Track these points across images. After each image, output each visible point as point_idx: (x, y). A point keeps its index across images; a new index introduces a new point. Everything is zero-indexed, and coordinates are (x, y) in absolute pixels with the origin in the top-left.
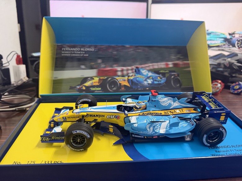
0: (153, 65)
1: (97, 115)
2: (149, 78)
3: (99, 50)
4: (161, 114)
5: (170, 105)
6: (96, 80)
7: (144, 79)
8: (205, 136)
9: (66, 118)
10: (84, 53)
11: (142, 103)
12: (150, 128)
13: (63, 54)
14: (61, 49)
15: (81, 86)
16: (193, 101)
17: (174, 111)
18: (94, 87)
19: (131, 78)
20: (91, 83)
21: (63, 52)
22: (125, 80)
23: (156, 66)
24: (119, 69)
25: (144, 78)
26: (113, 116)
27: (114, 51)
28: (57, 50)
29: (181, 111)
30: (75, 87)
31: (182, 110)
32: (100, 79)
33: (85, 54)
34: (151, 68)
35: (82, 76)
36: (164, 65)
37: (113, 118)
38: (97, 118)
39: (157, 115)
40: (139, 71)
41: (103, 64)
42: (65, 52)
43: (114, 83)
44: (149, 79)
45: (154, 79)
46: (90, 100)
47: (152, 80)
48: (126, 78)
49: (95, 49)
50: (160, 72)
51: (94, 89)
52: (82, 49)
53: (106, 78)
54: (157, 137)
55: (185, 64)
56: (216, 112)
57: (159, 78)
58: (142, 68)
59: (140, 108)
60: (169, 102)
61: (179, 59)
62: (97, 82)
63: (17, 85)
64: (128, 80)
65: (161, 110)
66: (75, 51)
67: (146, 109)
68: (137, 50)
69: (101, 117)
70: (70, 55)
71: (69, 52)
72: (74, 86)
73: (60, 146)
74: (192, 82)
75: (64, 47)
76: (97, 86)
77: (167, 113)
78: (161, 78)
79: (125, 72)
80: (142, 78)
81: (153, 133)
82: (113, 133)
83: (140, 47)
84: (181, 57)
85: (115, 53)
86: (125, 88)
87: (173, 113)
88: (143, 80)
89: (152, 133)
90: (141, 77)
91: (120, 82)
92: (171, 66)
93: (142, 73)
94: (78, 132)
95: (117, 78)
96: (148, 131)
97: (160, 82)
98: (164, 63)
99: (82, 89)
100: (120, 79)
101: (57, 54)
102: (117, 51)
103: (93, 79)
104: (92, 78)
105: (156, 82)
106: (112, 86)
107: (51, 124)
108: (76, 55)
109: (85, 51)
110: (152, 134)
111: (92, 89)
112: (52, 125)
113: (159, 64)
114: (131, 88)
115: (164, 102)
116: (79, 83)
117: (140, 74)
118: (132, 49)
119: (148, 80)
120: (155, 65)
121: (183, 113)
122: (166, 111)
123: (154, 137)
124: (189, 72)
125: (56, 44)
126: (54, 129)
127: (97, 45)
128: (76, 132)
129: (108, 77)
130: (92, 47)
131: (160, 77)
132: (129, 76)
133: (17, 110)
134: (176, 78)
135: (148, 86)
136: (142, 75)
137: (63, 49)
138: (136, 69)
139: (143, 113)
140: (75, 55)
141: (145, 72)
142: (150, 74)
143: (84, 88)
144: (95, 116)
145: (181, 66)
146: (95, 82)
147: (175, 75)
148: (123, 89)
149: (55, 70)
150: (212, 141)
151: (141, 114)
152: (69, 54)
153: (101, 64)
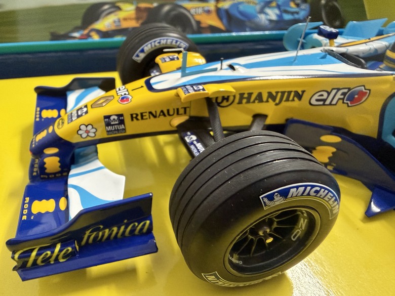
1: (270, 95)
2: (268, 4)
6: (127, 13)
7: (258, 8)
9: (122, 122)
15: (86, 32)
18: (124, 32)
19: (225, 5)
20: (115, 22)
22: (208, 12)
25: (257, 4)
30: (67, 36)
32: (138, 10)
43: (182, 20)
44: (270, 7)
45: (283, 8)
47: (277, 11)
48: (211, 5)
53: (155, 5)
57: (292, 5)
62: (131, 19)
64: (218, 11)
72: (62, 32)
78: (298, 5)
80: (251, 5)
88: (256, 10)
90: (249, 3)
91: (198, 18)
95: (186, 5)
97: (296, 16)
100: (196, 8)
103: (119, 9)
104: (115, 7)
105: (287, 17)
107: (47, 161)
112: (53, 164)
116: (79, 23)
119: (268, 10)
126: (71, 181)
131: (294, 1)
143: (96, 38)
146: (125, 19)
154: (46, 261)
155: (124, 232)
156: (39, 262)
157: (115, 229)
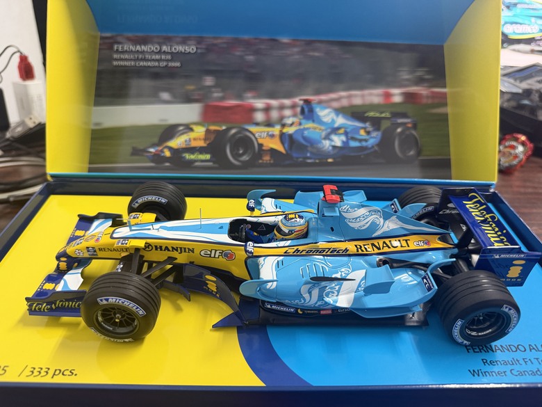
0: (349, 97)
1: (173, 248)
2: (335, 130)
3: (209, 49)
4: (346, 250)
5: (374, 226)
6: (198, 134)
7: (324, 134)
8: (459, 323)
9: (95, 251)
10: (169, 57)
11: (298, 220)
12: (310, 293)
13: (116, 60)
14: (111, 48)
15: (160, 148)
16: (440, 213)
17: (384, 242)
18: (192, 150)
19: (290, 130)
20: (186, 141)
21: (115, 56)
22: (272, 136)
23: (360, 97)
24: (259, 104)
25: (323, 130)
26: (216, 251)
27: (250, 55)
28: (100, 49)
29: (404, 244)
30: (145, 151)
31: (406, 241)
32: (208, 131)
33: (171, 60)
34: (345, 103)
35: (162, 120)
36: (378, 95)
37: (217, 256)
38: (175, 254)
39: (335, 253)
40: (311, 111)
41: (219, 89)
42: (122, 56)
43: (245, 142)
44: (336, 134)
45: (350, 135)
46: (164, 201)
47: (344, 138)
48: (276, 130)
49: (199, 46)
50: (366, 115)
51: (193, 157)
52: (165, 48)
53: (224, 128)
54: (330, 312)
55: (435, 95)
56: (497, 257)
57: (362, 132)
58: (320, 102)
59: (291, 232)
60: (371, 218)
61: (419, 81)
62: (200, 139)
63: (12, 137)
64: (282, 135)
65: (349, 241)
66: (147, 52)
67: (306, 235)
68: (311, 54)
69: (185, 251)
70: (133, 63)
71: (132, 57)
72: (141, 147)
73: (78, 324)
74: (449, 146)
75: (119, 43)
76: (201, 150)
77: (363, 248)
78: (368, 133)
79: (274, 115)
81: (319, 303)
82: (216, 293)
83: (318, 45)
84: (427, 77)
85: (251, 58)
86: (271, 157)
87: (379, 249)
88: (321, 136)
89: (316, 303)
90: (315, 128)
91: (260, 141)
92: (397, 99)
93: (318, 116)
94: (112, 300)
95: (253, 129)
96: (305, 300)
97: (364, 144)
98: (379, 91)
99: (162, 155)
100: (261, 132)
101: (100, 61)
102: (257, 52)
103: (192, 130)
104: (188, 128)
105: (353, 144)
106: (238, 150)
107: (60, 263)
108: (149, 64)
109: (172, 53)
110: (317, 305)
111: (188, 156)
112: (63, 265)
113: (366, 92)
114: (286, 156)
115: (357, 218)
116: (156, 140)
117: (313, 121)
118: (296, 50)
119: (334, 137)
120: (356, 96)
121: (407, 248)
122: (361, 243)
123: (322, 312)
124: (444, 118)
125: (99, 34)
126: (66, 277)
127: (204, 35)
128: (107, 300)
129: (229, 125)
130: (189, 42)
131: (364, 128)
132: (284, 126)
133: (12, 199)
134: (407, 132)
135: (332, 153)
136: (320, 122)
137: (115, 47)
138: (305, 107)
139: (296, 248)
140: (145, 64)
141: (328, 115)
142: (340, 121)
143: (167, 154)
144: (169, 250)
145: (424, 101)
146: (195, 139)
147: (405, 124)
148: (267, 158)
149: (97, 104)
150: (478, 332)
151: (291, 251)
152: (131, 60)
153: (213, 90)
154: (39, 309)
155: (75, 306)
156: (37, 308)
157: (71, 303)
